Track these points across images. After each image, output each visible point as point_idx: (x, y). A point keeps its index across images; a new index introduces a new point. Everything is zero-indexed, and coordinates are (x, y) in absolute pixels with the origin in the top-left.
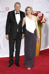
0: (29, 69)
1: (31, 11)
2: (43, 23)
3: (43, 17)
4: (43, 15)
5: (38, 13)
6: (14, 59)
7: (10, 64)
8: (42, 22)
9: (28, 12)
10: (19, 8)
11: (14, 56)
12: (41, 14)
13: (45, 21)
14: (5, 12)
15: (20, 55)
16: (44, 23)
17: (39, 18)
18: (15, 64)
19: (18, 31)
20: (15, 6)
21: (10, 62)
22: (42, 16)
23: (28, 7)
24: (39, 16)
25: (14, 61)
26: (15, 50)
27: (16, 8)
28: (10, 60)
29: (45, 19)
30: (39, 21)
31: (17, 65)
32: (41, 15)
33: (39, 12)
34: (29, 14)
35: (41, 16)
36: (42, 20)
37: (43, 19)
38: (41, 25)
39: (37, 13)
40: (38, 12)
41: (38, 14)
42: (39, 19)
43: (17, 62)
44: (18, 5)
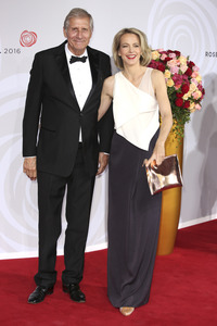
0: (127, 311)
1: (138, 50)
2: (192, 106)
3: (193, 75)
4: (191, 65)
5: (168, 59)
6: (60, 268)
7: (40, 290)
8: (185, 97)
9: (125, 51)
10: (86, 35)
11: (60, 251)
12: (183, 60)
13: (203, 93)
14: (18, 51)
15: (89, 249)
16: (197, 101)
17: (176, 78)
18: (65, 288)
19: (80, 140)
20: (68, 26)
21: (38, 279)
22: (189, 72)
23: (127, 31)
24: (175, 70)
25: (59, 278)
26: (64, 225)
27: (74, 35)
28: (41, 272)
29: (200, 87)
30: (175, 92)
31: (74, 293)
32: (184, 68)
33: (173, 55)
34: (131, 62)
35: (184, 72)
36: (185, 89)
37: (193, 86)
38: (184, 113)
39: (163, 59)
40: (170, 51)
41: (169, 64)
42: (172, 83)
43: (74, 281)
44: (79, 23)
